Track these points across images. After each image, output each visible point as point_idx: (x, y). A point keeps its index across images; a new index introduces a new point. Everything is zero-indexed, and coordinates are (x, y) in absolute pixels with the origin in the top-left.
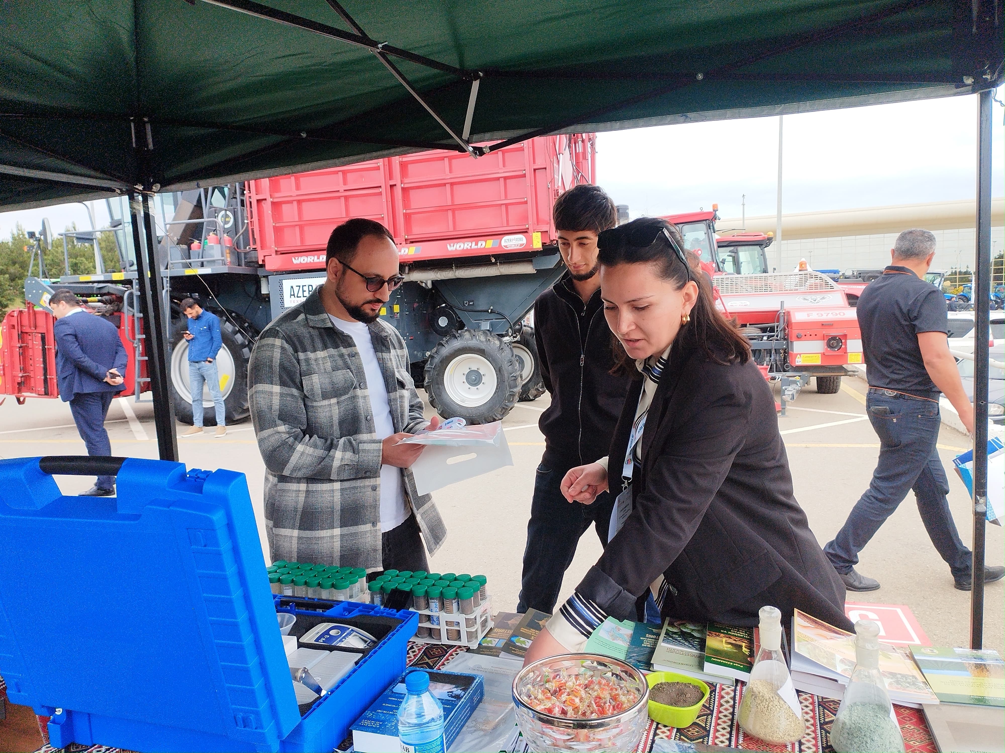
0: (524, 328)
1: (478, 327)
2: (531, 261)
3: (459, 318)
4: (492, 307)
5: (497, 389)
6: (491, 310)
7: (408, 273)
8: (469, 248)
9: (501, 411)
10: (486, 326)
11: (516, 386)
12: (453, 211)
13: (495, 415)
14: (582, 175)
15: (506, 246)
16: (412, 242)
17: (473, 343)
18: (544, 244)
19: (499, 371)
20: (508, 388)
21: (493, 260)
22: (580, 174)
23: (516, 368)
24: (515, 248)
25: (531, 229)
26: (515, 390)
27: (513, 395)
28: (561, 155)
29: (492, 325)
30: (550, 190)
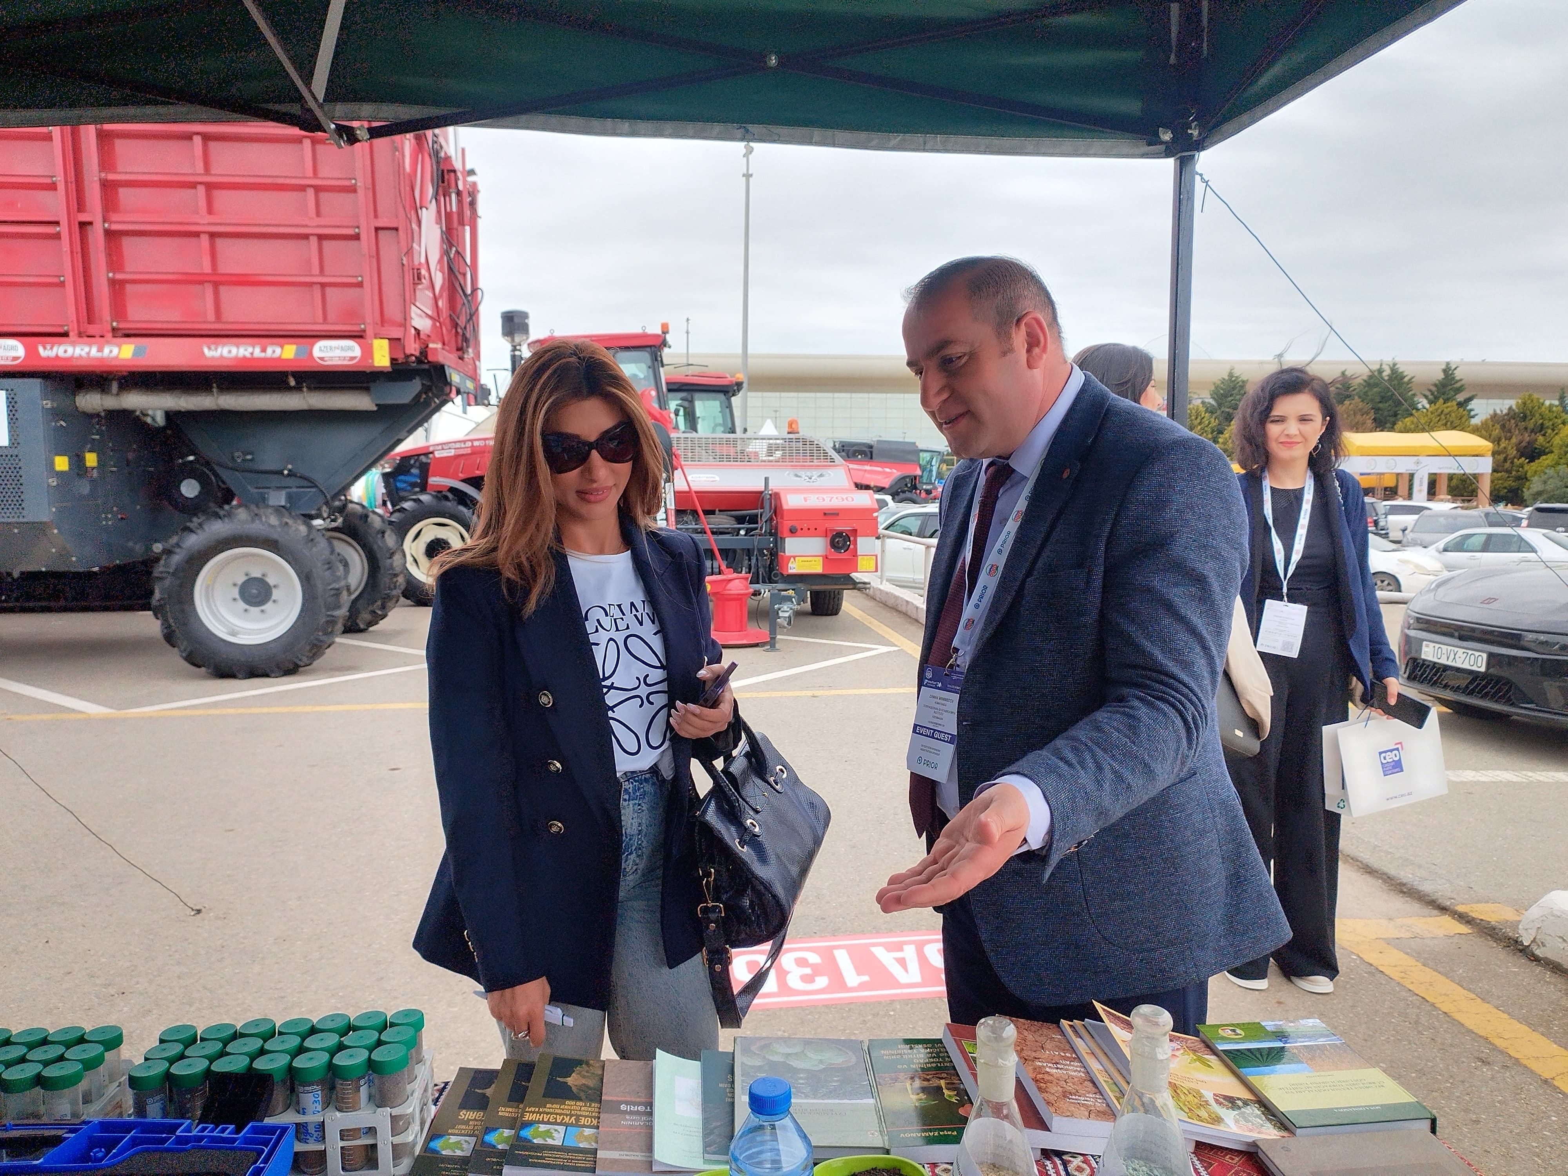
0: (350, 506)
1: (262, 501)
2: (367, 389)
3: (224, 483)
4: (290, 467)
5: (302, 611)
6: (290, 470)
7: (118, 394)
8: (248, 355)
9: (310, 650)
10: (279, 498)
11: (338, 607)
12: (216, 285)
13: (297, 657)
14: (458, 252)
15: (322, 359)
16: (128, 336)
17: (256, 528)
18: (393, 360)
19: (306, 579)
20: (323, 610)
21: (292, 382)
22: (454, 249)
23: (339, 574)
24: (340, 363)
25: (370, 332)
26: (337, 613)
27: (332, 622)
28: (424, 210)
29: (289, 498)
30: (406, 268)
